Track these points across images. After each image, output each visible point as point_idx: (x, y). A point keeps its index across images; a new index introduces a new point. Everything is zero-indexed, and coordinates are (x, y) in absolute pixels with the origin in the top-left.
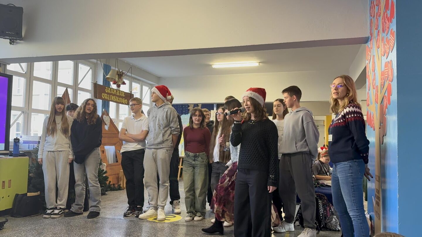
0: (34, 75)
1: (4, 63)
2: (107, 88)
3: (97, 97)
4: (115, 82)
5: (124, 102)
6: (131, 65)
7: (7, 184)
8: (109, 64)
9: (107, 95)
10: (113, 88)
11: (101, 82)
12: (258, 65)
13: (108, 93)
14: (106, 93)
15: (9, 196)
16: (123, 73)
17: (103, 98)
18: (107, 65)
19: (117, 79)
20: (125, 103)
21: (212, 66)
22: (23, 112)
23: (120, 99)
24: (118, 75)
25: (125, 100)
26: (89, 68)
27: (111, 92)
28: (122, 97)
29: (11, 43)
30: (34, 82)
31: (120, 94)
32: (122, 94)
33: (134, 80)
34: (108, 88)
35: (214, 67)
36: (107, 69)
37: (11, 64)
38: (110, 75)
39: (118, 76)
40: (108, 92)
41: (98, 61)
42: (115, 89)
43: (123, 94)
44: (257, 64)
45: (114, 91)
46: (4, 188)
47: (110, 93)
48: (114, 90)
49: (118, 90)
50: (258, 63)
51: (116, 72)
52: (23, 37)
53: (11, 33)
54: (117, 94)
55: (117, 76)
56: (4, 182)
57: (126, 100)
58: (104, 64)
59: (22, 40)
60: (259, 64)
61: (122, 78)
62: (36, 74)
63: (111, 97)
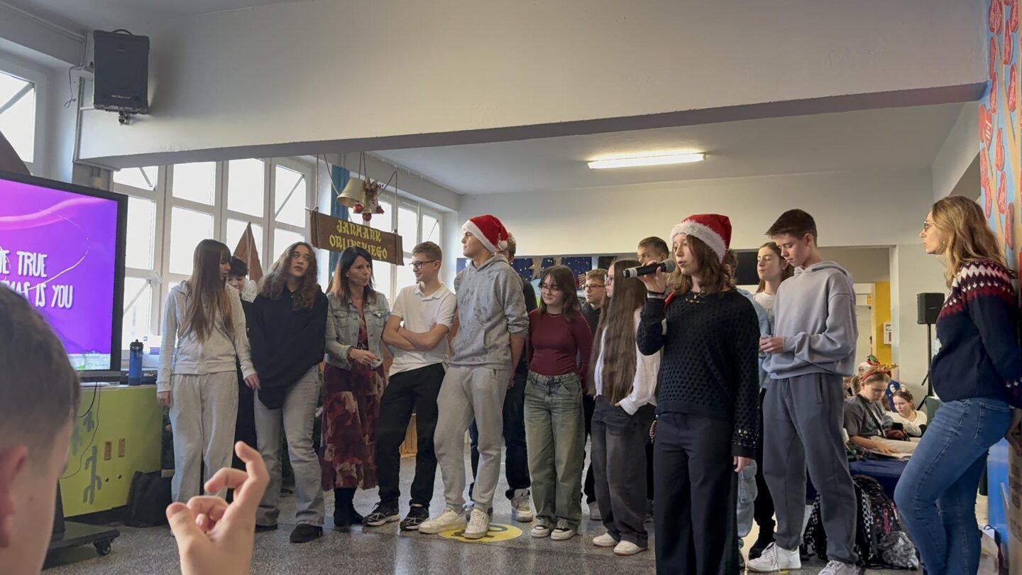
0: (174, 195)
1: (106, 168)
2: (340, 222)
3: (319, 242)
4: (359, 207)
5: (380, 256)
6: (396, 166)
7: (115, 449)
8: (344, 165)
9: (340, 239)
10: (354, 222)
11: (326, 209)
12: (702, 159)
13: (343, 235)
14: (339, 234)
15: (120, 477)
16: (377, 186)
17: (333, 245)
18: (341, 168)
19: (363, 201)
20: (382, 257)
21: (589, 164)
22: (150, 281)
23: (371, 248)
24: (367, 191)
25: (382, 249)
26: (301, 175)
27: (350, 231)
28: (376, 244)
29: (121, 121)
30: (174, 209)
31: (370, 237)
32: (375, 235)
33: (404, 203)
34: (343, 224)
35: (591, 166)
36: (340, 178)
37: (122, 170)
38: (348, 191)
39: (366, 194)
40: (344, 232)
41: (319, 160)
42: (359, 225)
43: (377, 237)
44: (700, 158)
45: (356, 230)
46: (109, 459)
47: (348, 233)
48: (356, 227)
49: (366, 227)
50: (702, 155)
51: (361, 185)
52: (149, 104)
53: (122, 98)
54: (365, 237)
55: (364, 193)
56: (108, 444)
57: (384, 250)
58: (333, 166)
59: (148, 113)
60: (704, 157)
61: (374, 198)
62: (177, 192)
63: (350, 243)
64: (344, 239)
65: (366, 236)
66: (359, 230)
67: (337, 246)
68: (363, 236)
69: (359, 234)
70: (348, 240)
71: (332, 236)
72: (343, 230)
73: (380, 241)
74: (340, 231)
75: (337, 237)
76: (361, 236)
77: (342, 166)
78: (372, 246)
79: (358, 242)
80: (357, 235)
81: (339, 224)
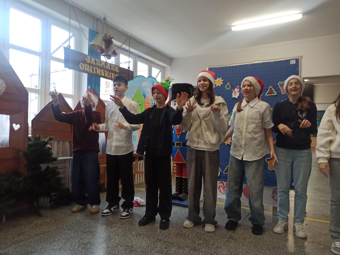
6: (129, 35)
9: (88, 66)
13: (90, 64)
16: (111, 38)
17: (82, 69)
27: (96, 63)
32: (115, 68)
33: (140, 59)
38: (95, 41)
42: (103, 61)
43: (117, 69)
58: (89, 29)
61: (111, 46)
63: (96, 70)
64: (91, 67)
65: (108, 67)
66: (104, 64)
67: (86, 70)
68: (106, 67)
69: (103, 66)
70: (95, 68)
71: (81, 64)
72: (91, 62)
73: (118, 71)
74: (88, 62)
75: (86, 65)
76: (104, 67)
77: (95, 30)
78: (113, 74)
79: (102, 70)
80: (102, 66)
81: (88, 58)
